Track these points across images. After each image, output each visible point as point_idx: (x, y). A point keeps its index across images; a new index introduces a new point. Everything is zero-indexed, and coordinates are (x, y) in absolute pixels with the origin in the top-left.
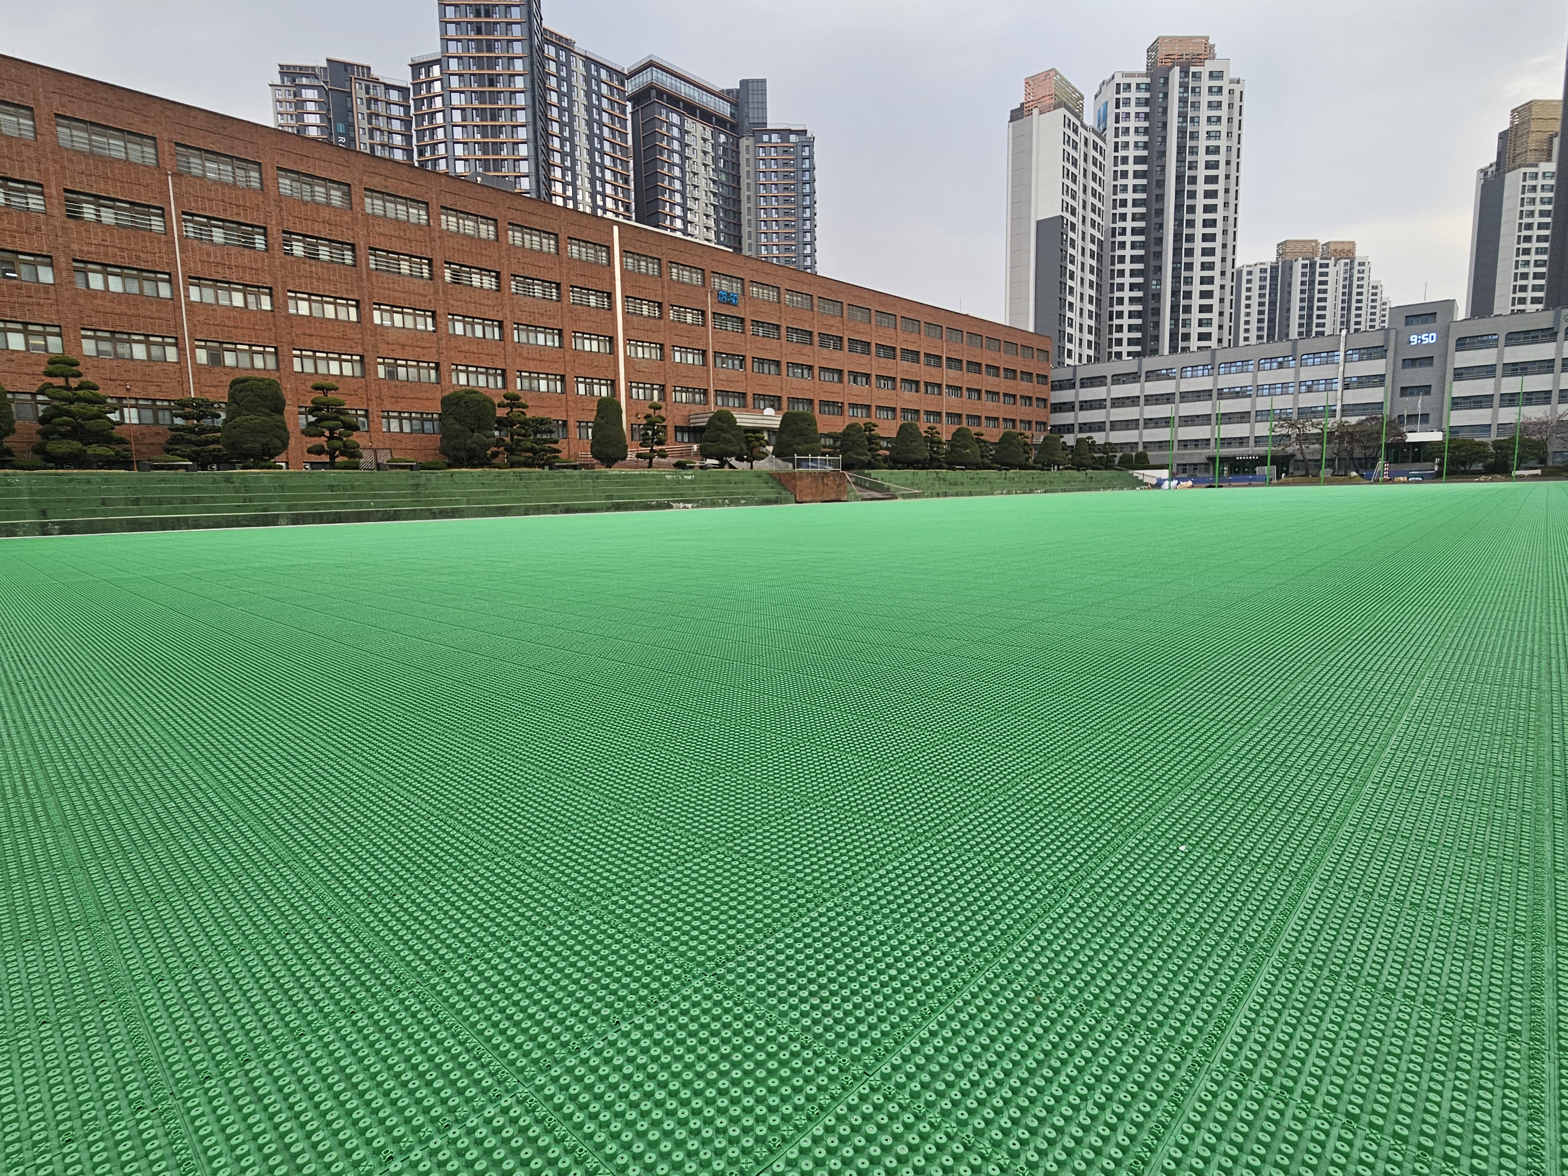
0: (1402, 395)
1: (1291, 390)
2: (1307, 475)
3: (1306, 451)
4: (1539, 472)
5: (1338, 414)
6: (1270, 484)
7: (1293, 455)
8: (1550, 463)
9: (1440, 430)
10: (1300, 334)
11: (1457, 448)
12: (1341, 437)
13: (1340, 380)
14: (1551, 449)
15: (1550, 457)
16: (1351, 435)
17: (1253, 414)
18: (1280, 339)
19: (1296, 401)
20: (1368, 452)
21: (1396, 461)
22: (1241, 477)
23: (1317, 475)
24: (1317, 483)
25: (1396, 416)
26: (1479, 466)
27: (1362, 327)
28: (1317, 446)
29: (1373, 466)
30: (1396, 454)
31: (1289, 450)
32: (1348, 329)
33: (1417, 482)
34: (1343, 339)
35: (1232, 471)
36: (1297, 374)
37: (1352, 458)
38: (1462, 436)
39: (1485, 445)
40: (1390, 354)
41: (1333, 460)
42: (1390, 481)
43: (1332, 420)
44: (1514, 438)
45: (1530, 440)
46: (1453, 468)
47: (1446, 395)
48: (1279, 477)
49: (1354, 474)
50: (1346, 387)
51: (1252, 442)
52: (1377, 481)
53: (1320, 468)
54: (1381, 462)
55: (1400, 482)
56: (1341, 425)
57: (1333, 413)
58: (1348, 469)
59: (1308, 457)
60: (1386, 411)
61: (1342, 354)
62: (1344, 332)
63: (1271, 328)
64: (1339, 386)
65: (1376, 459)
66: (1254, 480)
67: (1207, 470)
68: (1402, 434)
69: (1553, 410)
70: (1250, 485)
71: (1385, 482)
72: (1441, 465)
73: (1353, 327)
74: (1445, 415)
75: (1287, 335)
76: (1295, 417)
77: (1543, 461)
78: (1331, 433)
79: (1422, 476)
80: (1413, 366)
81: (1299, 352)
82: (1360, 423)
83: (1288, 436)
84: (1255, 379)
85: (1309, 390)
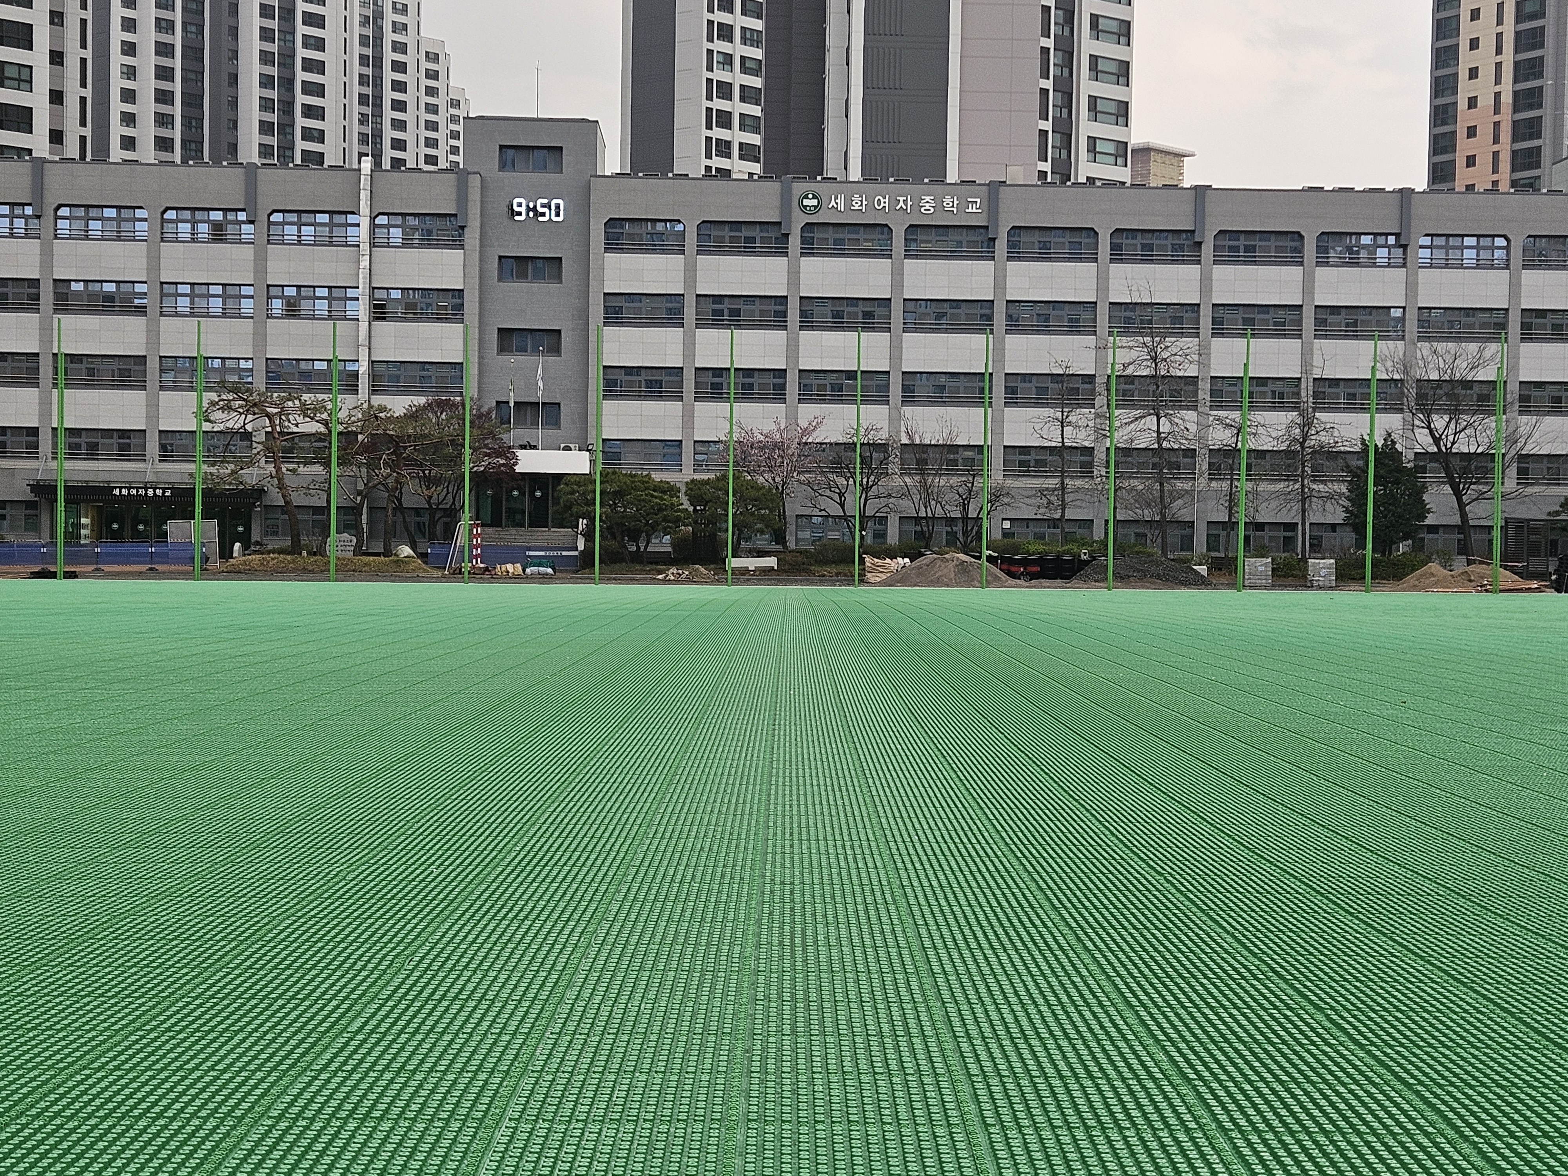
0: (503, 349)
1: (247, 305)
2: (295, 549)
3: (290, 481)
4: (771, 562)
5: (363, 383)
6: (206, 574)
7: (259, 492)
8: (792, 545)
9: (585, 447)
10: (265, 150)
11: (619, 494)
12: (371, 448)
13: (362, 292)
14: (793, 507)
15: (791, 528)
16: (395, 442)
17: (153, 365)
18: (216, 160)
19: (260, 338)
20: (437, 493)
21: (495, 523)
22: (128, 548)
23: (321, 551)
24: (320, 573)
25: (490, 403)
26: (663, 544)
27: (409, 157)
28: (318, 469)
29: (449, 533)
30: (496, 502)
31: (251, 476)
32: (377, 158)
33: (543, 579)
34: (365, 182)
35: (101, 531)
36: (260, 263)
37: (400, 509)
38: (629, 465)
39: (670, 490)
40: (472, 236)
41: (356, 510)
42: (486, 574)
43: (349, 400)
44: (725, 477)
45: (754, 486)
46: (613, 544)
47: (592, 358)
48: (226, 553)
49: (406, 551)
50: (379, 312)
51: (153, 447)
52: (457, 574)
53: (325, 532)
54: (465, 520)
55: (508, 578)
56: (372, 416)
57: (350, 383)
58: (390, 537)
59: (298, 499)
60: (471, 388)
61: (365, 222)
62: (367, 164)
63: (192, 122)
64: (362, 309)
65: (453, 514)
66: (164, 558)
67: (32, 525)
68: (506, 452)
69: (792, 418)
70: (152, 574)
71: (477, 575)
72: (589, 536)
73: (389, 153)
74: (592, 409)
75: (233, 148)
76: (260, 382)
77: (780, 537)
78: (347, 436)
79: (553, 563)
80: (522, 276)
81: (265, 204)
82: (413, 415)
83: (247, 436)
84: (154, 262)
85: (292, 311)
